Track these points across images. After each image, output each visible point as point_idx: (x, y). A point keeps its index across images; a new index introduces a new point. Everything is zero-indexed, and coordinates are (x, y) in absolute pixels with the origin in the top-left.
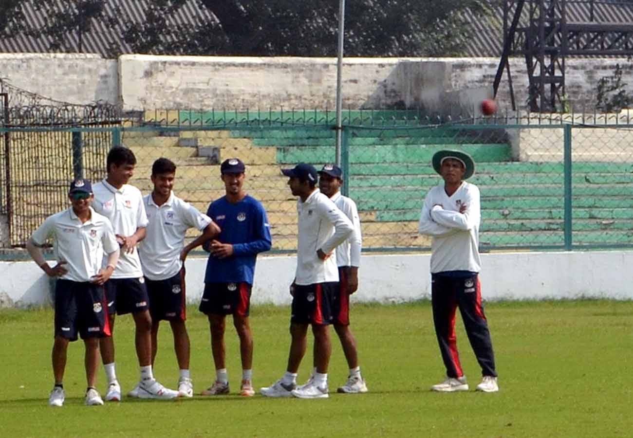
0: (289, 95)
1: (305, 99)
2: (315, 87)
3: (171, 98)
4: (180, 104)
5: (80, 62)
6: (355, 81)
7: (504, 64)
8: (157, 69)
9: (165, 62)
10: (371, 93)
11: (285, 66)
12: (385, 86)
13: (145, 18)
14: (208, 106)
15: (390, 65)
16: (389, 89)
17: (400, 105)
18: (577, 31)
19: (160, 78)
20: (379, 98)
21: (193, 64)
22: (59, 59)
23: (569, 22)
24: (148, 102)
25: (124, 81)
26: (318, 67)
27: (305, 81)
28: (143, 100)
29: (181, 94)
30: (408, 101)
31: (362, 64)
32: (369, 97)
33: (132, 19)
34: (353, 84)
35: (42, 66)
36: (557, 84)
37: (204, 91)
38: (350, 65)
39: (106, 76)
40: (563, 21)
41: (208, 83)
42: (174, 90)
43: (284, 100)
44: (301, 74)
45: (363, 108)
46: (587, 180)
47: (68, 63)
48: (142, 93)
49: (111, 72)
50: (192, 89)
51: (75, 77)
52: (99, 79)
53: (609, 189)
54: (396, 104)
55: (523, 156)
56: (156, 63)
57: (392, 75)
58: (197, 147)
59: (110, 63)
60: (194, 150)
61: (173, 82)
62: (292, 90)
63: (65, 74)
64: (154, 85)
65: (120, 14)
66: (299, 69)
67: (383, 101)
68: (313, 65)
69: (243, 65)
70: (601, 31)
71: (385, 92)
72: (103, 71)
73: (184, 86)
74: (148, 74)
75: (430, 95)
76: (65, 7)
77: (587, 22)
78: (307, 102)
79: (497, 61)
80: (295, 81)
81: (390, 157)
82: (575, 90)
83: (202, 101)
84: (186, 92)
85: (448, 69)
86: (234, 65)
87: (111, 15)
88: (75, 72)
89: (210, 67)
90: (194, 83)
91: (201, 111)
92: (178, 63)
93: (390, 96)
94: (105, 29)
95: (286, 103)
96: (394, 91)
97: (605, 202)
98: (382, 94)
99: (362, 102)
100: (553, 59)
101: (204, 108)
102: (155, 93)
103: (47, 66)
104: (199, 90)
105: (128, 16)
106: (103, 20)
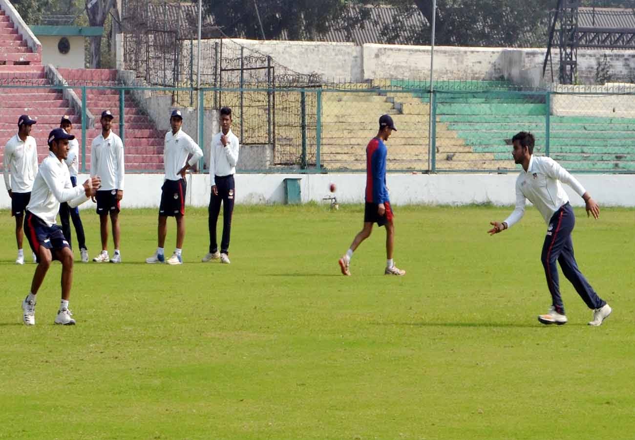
0: (447, 71)
1: (455, 73)
2: (460, 66)
3: (388, 72)
4: (392, 76)
5: (344, 48)
6: (480, 62)
7: (549, 53)
8: (381, 53)
9: (385, 49)
10: (487, 70)
11: (445, 52)
12: (495, 66)
13: (392, 21)
14: (406, 77)
15: (498, 52)
16: (497, 68)
17: (502, 78)
18: (586, 32)
19: (383, 58)
20: (491, 74)
21: (399, 50)
22: (333, 46)
23: (579, 26)
24: (377, 74)
25: (365, 60)
26: (461, 53)
27: (454, 61)
28: (374, 73)
29: (393, 69)
30: (506, 76)
31: (483, 52)
32: (486, 73)
33: (386, 22)
34: (479, 64)
35: (325, 50)
36: (573, 66)
37: (404, 67)
38: (478, 52)
39: (356, 57)
40: (576, 25)
41: (406, 62)
42: (389, 66)
43: (445, 74)
44: (453, 58)
45: (484, 80)
46: (585, 129)
47: (338, 48)
48: (373, 68)
49: (359, 55)
50: (399, 66)
51: (341, 57)
52: (353, 59)
53: (595, 134)
54: (500, 77)
55: (554, 112)
56: (381, 49)
57: (499, 58)
58: (393, 103)
59: (358, 48)
60: (392, 104)
61: (389, 61)
62: (448, 68)
63: (336, 55)
64: (380, 63)
65: (380, 18)
66: (452, 54)
67: (494, 75)
68: (459, 52)
69: (424, 51)
70: (598, 32)
71: (495, 69)
72: (355, 54)
73: (394, 64)
74: (377, 56)
75: (515, 72)
76: (354, 13)
77: (592, 27)
78: (455, 75)
79: (545, 50)
80: (450, 61)
81: (488, 112)
82: (590, 69)
83: (403, 74)
84: (396, 67)
85: (524, 55)
86: (420, 51)
87: (376, 18)
88: (341, 54)
89: (408, 52)
90: (399, 62)
91: (403, 80)
92: (392, 49)
93: (497, 72)
94: (372, 27)
95: (445, 76)
96: (499, 69)
97: (592, 143)
98: (493, 71)
99: (483, 76)
100: (572, 49)
101: (404, 78)
102: (380, 69)
103: (327, 50)
104: (402, 67)
105: (384, 19)
106: (371, 21)
